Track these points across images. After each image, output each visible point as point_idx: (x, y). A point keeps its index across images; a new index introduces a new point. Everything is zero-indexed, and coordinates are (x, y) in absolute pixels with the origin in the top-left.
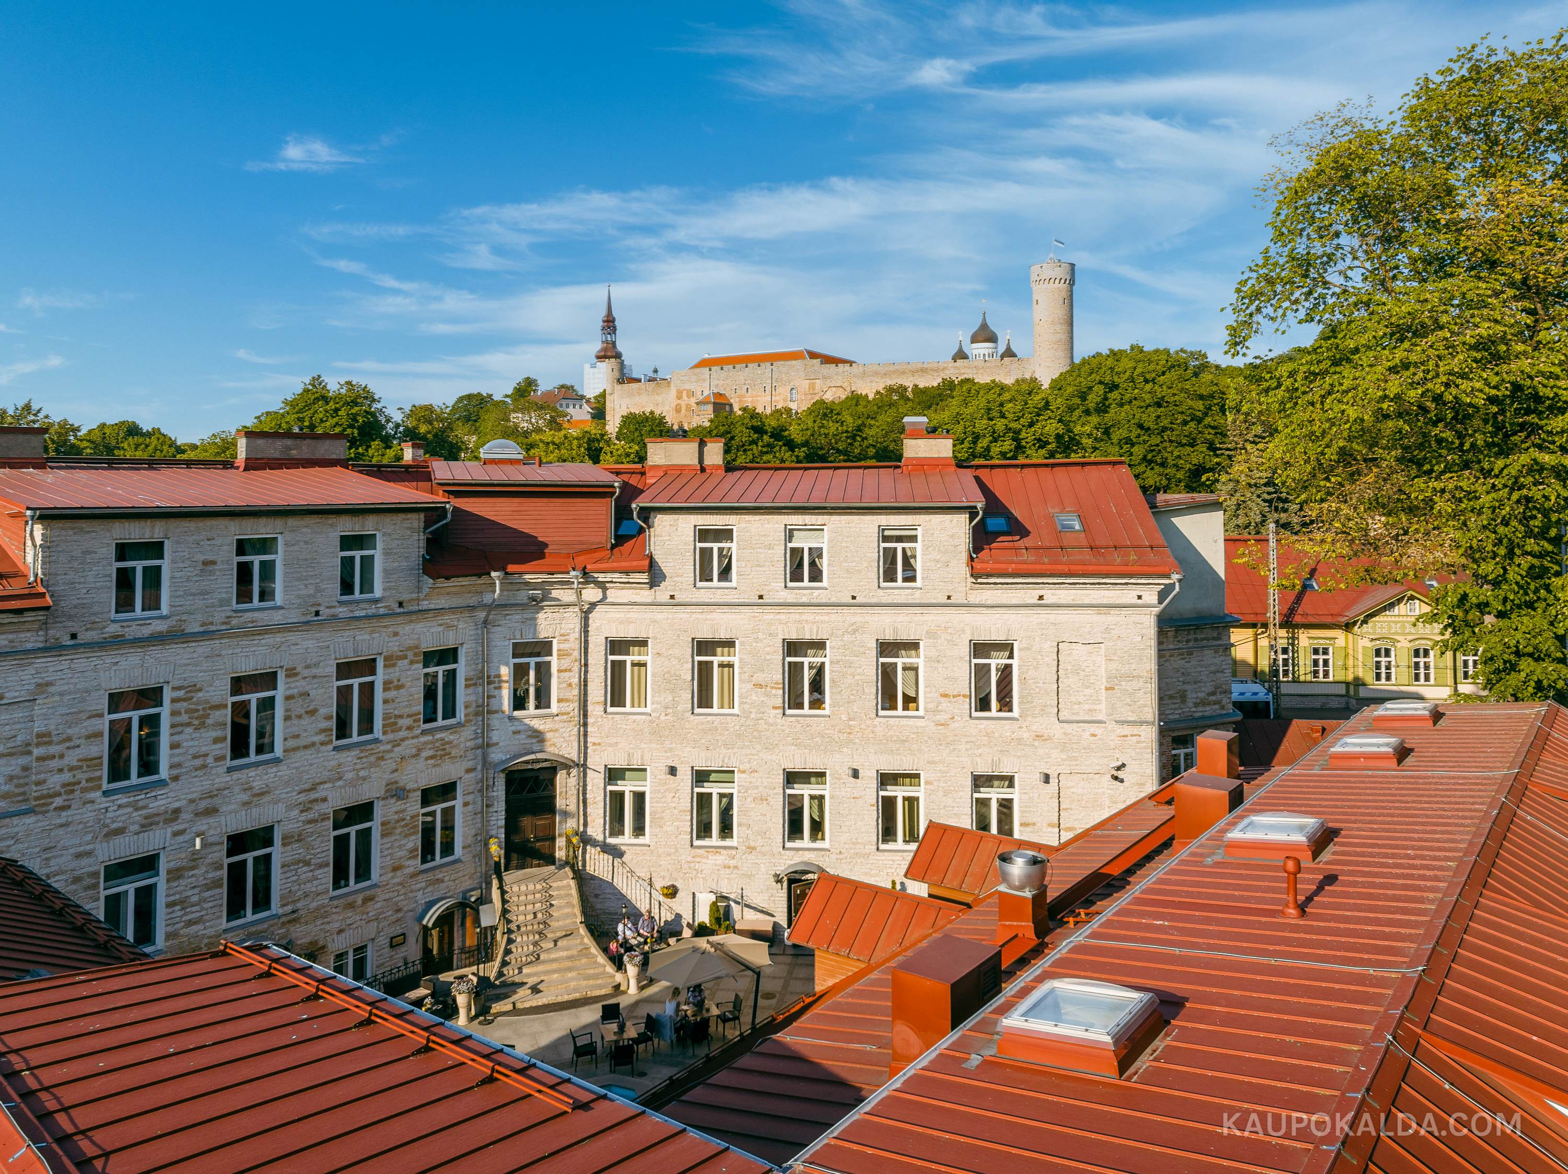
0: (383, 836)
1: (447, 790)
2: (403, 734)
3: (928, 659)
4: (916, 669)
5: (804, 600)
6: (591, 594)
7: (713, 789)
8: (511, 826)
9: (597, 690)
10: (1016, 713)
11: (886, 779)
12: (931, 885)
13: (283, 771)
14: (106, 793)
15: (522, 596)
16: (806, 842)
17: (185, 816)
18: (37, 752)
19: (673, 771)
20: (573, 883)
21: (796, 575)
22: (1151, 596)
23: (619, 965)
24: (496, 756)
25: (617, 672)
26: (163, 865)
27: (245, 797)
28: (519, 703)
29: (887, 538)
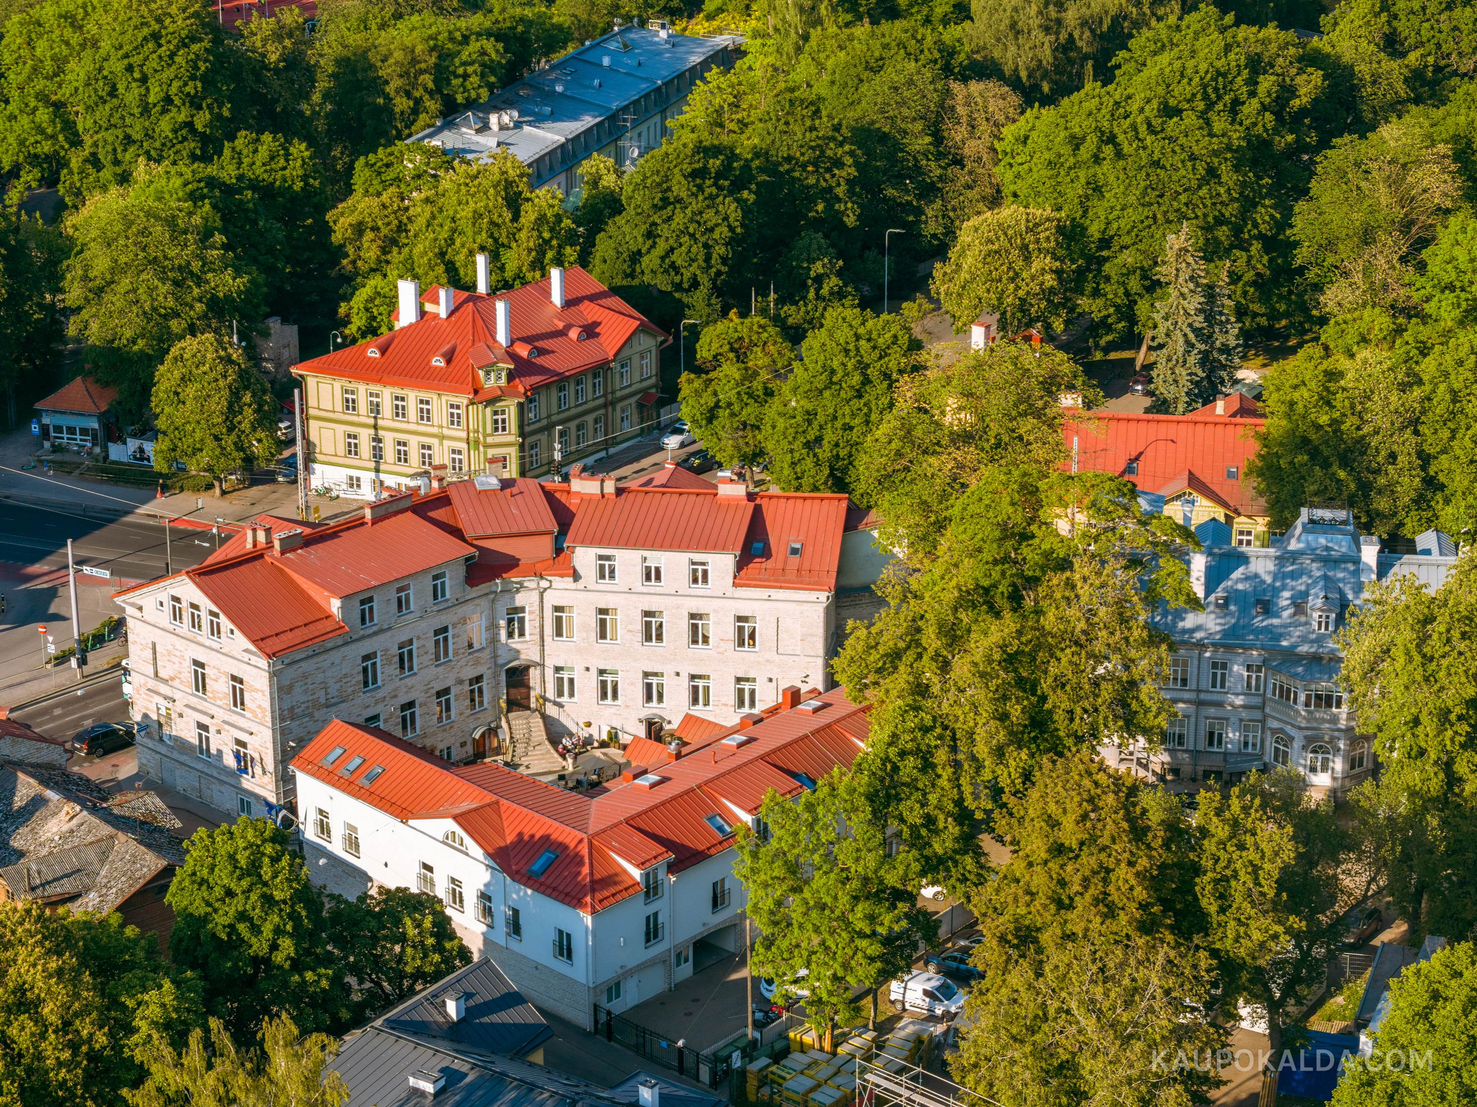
0: (455, 700)
1: (479, 679)
2: (461, 656)
3: (714, 622)
4: (708, 627)
5: (652, 591)
6: (544, 584)
7: (608, 678)
8: (508, 694)
9: (549, 629)
10: (757, 649)
11: (693, 677)
13: (418, 678)
14: (364, 693)
15: (509, 588)
16: (655, 704)
17: (387, 699)
18: (344, 681)
19: (588, 669)
20: (540, 720)
21: (648, 579)
23: (565, 759)
24: (501, 661)
25: (559, 621)
26: (382, 718)
27: (406, 690)
28: (510, 635)
29: (693, 563)
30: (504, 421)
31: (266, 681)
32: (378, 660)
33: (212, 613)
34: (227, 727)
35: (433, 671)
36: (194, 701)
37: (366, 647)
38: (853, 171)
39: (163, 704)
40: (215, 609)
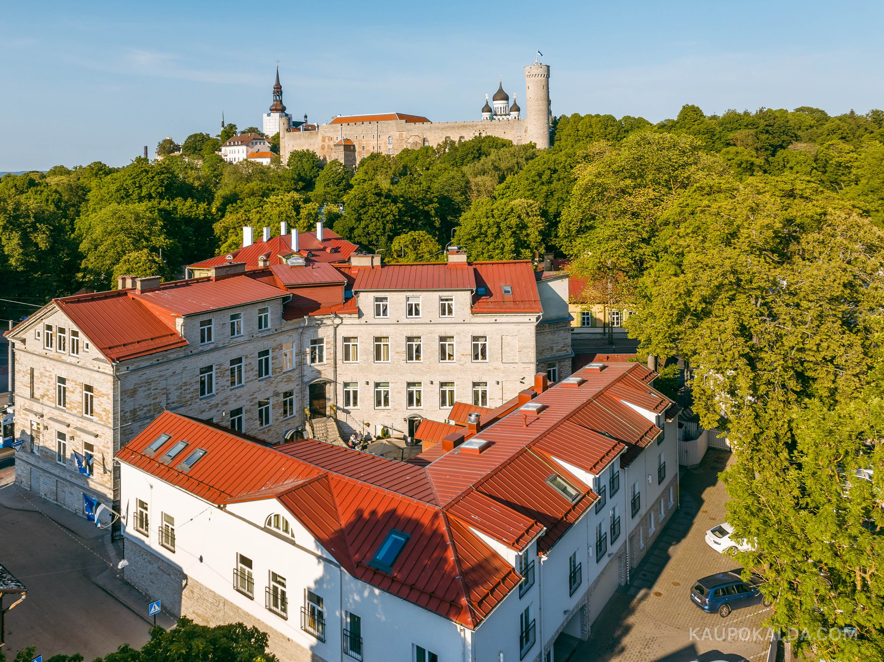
0: (273, 409)
2: (278, 374)
3: (457, 342)
4: (452, 345)
5: (413, 322)
6: (337, 321)
7: (382, 389)
8: (311, 405)
9: (340, 355)
10: (487, 360)
11: (442, 384)
12: (456, 421)
13: (245, 389)
14: (201, 399)
15: (314, 323)
16: (415, 407)
17: (220, 405)
18: (184, 388)
19: (367, 383)
20: (334, 423)
21: (410, 313)
22: (534, 319)
24: (306, 380)
25: (347, 348)
27: (235, 398)
28: (313, 360)
29: (442, 300)
31: (110, 385)
32: (214, 373)
33: (75, 334)
34: (79, 433)
35: (257, 384)
36: (56, 414)
37: (204, 361)
38: (437, 205)
39: (35, 419)
40: (76, 329)
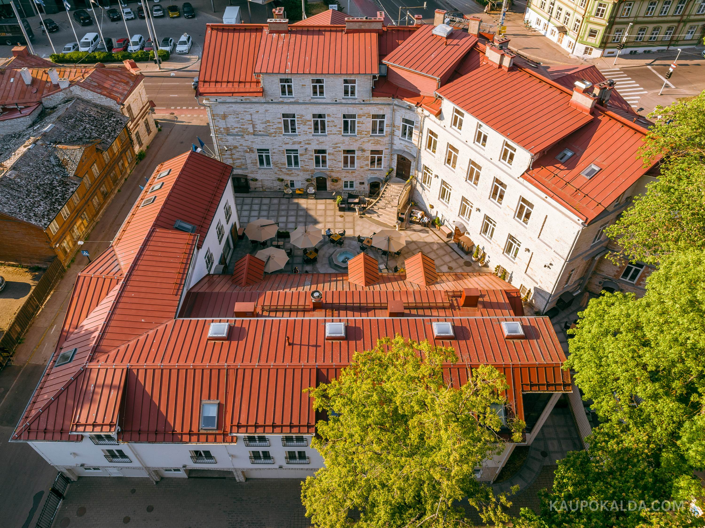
0: (358, 159)
1: (379, 152)
2: (365, 135)
3: (507, 193)
4: (504, 192)
5: (478, 150)
9: (424, 141)
10: (527, 226)
11: (487, 218)
13: (327, 138)
14: (284, 135)
15: (406, 105)
16: (464, 218)
17: (303, 143)
18: (268, 124)
19: (437, 177)
21: (478, 140)
24: (395, 148)
26: (299, 152)
27: (318, 142)
28: (403, 135)
30: (603, 11)
32: (296, 119)
35: (342, 137)
37: (286, 109)
